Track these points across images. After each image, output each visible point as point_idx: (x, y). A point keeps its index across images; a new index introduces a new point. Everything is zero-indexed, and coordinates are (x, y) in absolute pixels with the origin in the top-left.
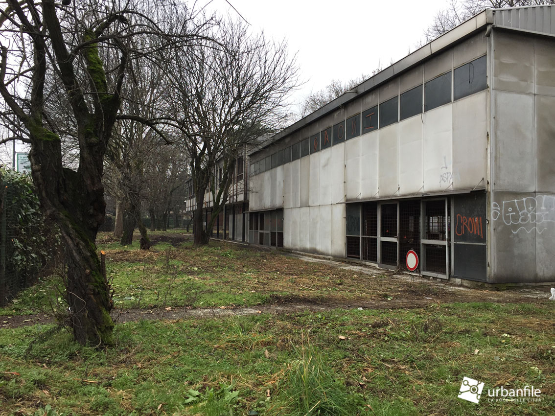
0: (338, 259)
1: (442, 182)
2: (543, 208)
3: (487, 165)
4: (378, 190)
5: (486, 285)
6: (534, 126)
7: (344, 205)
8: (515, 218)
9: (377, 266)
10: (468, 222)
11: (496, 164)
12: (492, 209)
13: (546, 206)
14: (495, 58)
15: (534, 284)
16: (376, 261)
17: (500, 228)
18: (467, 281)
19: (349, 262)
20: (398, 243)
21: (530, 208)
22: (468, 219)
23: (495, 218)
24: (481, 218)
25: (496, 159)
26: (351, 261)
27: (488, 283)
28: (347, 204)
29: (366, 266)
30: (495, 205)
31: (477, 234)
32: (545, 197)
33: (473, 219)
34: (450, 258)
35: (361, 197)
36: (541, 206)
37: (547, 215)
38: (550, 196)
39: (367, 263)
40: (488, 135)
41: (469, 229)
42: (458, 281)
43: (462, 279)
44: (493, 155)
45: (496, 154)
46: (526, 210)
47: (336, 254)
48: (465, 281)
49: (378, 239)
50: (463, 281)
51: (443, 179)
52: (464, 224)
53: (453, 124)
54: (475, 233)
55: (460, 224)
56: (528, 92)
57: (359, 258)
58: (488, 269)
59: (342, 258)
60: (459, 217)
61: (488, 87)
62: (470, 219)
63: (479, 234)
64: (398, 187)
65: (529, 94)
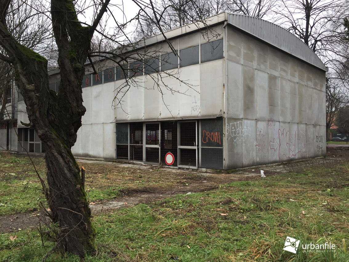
0: (109, 160)
1: (193, 111)
2: (245, 127)
3: (223, 103)
4: (143, 115)
5: (223, 171)
6: (242, 82)
7: (114, 124)
8: (235, 133)
9: (143, 163)
10: (210, 135)
11: (228, 102)
12: (226, 128)
13: (246, 127)
14: (227, 41)
15: (242, 169)
16: (142, 160)
17: (229, 139)
18: (210, 170)
19: (119, 162)
20: (160, 148)
21: (240, 127)
22: (211, 133)
23: (227, 133)
24: (219, 133)
25: (228, 99)
26: (121, 161)
27: (224, 170)
28: (116, 123)
29: (133, 164)
30: (228, 126)
31: (217, 142)
32: (246, 121)
33: (214, 133)
34: (199, 156)
35: (129, 119)
36: (244, 126)
37: (246, 131)
38: (248, 121)
39: (135, 162)
40: (224, 85)
41: (211, 139)
42: (204, 170)
43: (206, 168)
44: (227, 97)
45: (228, 96)
46: (239, 129)
47: (107, 157)
48: (209, 170)
49: (143, 146)
50: (207, 169)
51: (193, 110)
52: (208, 136)
53: (200, 77)
54: (215, 141)
55: (205, 136)
56: (240, 63)
57: (128, 159)
58: (224, 162)
59: (113, 159)
60: (204, 132)
61: (224, 58)
62: (212, 133)
63: (218, 142)
64: (160, 113)
65: (240, 64)
